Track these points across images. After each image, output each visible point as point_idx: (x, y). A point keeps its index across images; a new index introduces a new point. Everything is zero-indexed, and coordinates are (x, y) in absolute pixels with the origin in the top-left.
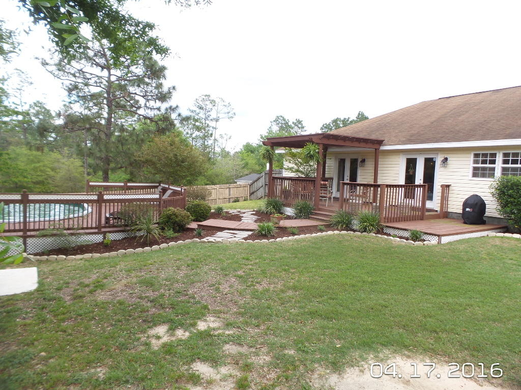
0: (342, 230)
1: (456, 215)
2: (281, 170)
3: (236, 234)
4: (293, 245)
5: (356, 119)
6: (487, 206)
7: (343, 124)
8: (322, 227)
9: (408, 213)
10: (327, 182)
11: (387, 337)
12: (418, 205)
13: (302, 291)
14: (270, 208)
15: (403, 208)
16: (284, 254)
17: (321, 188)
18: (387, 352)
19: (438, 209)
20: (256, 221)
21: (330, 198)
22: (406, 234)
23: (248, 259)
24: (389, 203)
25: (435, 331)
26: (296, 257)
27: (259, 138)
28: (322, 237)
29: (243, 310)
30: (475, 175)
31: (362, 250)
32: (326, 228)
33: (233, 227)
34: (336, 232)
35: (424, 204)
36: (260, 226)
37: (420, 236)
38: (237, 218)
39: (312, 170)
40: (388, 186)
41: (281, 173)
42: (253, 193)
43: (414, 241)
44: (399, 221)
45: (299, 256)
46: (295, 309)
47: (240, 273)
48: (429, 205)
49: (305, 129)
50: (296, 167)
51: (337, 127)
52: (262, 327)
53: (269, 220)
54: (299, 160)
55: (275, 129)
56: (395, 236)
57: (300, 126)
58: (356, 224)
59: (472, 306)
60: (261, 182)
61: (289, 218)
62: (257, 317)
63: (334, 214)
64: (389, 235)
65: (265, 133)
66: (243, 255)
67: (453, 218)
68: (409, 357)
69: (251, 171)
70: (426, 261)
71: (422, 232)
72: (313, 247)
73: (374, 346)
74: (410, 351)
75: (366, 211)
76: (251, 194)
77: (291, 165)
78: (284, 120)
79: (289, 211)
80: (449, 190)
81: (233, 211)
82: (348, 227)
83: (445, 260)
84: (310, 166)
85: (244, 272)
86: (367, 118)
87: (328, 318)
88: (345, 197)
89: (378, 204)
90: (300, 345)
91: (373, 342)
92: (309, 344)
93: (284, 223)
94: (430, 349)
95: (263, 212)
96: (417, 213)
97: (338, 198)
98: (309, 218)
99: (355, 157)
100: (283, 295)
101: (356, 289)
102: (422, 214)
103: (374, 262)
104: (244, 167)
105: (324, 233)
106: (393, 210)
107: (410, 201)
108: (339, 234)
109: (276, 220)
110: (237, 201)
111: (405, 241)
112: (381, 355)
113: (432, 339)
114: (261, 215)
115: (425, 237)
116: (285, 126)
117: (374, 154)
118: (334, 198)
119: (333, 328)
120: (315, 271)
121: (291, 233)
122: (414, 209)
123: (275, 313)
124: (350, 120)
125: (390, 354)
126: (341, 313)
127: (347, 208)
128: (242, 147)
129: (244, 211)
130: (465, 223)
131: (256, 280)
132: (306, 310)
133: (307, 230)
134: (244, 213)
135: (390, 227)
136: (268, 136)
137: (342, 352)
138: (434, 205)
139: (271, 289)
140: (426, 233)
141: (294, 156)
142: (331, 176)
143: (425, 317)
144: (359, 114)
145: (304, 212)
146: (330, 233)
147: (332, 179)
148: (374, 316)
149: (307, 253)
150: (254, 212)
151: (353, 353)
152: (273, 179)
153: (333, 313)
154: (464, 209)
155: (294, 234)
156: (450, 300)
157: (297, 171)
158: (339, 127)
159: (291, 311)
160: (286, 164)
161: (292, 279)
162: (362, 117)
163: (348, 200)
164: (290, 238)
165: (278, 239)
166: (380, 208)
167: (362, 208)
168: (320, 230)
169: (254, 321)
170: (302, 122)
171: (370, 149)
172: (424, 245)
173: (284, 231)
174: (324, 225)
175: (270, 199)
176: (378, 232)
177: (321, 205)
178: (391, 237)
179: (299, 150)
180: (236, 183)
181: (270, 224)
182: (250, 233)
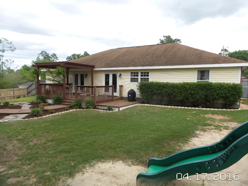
0: (77, 109)
1: (125, 98)
2: (44, 80)
3: (18, 116)
4: (52, 118)
5: (83, 55)
6: (136, 94)
7: (77, 57)
8: (68, 108)
9: (106, 98)
10: (69, 86)
11: (95, 155)
12: (110, 95)
13: (55, 142)
14: (39, 100)
15: (104, 96)
16: (46, 124)
17: (66, 88)
18: (94, 162)
19: (118, 96)
20: (30, 108)
21: (71, 93)
22: (106, 108)
23: (25, 129)
24: (98, 94)
25: (115, 149)
26: (53, 125)
27: (32, 62)
28: (67, 113)
29: (21, 158)
30: (131, 81)
31: (86, 117)
32: (69, 108)
33: (16, 113)
34: (74, 110)
35: (113, 94)
36: (32, 111)
37: (111, 108)
38: (19, 107)
39: (61, 80)
40: (97, 87)
41: (45, 81)
42: (29, 93)
43: (109, 111)
44: (103, 102)
45: (55, 124)
46: (51, 151)
47: (20, 137)
48: (115, 94)
49: (58, 58)
50: (53, 78)
51: (75, 58)
52: (33, 164)
53: (38, 107)
54: (54, 75)
55: (41, 58)
56: (101, 109)
57: (55, 57)
58: (84, 105)
59: (129, 135)
60: (34, 86)
61: (50, 105)
62: (29, 160)
63: (73, 101)
64: (98, 109)
65: (35, 60)
66: (22, 128)
67: (125, 99)
68: (104, 162)
69: (28, 81)
70: (113, 119)
71: (112, 106)
72: (62, 119)
73: (89, 160)
74: (104, 159)
75: (88, 99)
76: (28, 93)
77: (50, 77)
78: (46, 53)
79: (50, 101)
80: (122, 88)
81: (16, 104)
82: (80, 107)
83: (121, 118)
84: (61, 78)
85: (22, 137)
86: (88, 55)
87: (69, 152)
88: (78, 92)
89: (93, 95)
90: (53, 169)
91: (89, 159)
92: (58, 167)
93: (46, 108)
94: (112, 156)
95: (34, 103)
96: (110, 98)
97: (75, 93)
98: (61, 104)
99: (82, 73)
100: (45, 145)
101: (83, 136)
102: (112, 99)
103: (92, 122)
104: (23, 79)
105: (68, 111)
106: (100, 97)
107: (107, 93)
108: (76, 111)
109: (41, 107)
110: (19, 97)
111: (105, 111)
112: (92, 164)
113: (113, 152)
114: (34, 105)
115: (113, 108)
116: (47, 56)
117: (91, 72)
118: (73, 93)
119: (71, 156)
120: (63, 130)
121: (51, 113)
122: (109, 96)
123: (40, 155)
124: (81, 55)
125: (96, 162)
126: (75, 149)
127: (79, 98)
128: (21, 67)
129: (23, 103)
130: (129, 101)
131: (29, 140)
132: (58, 150)
133: (60, 110)
134: (23, 104)
135: (99, 105)
136: (37, 62)
137: (74, 167)
138: (117, 94)
139: (39, 143)
140: (114, 107)
141: (51, 72)
142: (72, 82)
143: (111, 143)
144: (85, 53)
145: (58, 101)
146: (71, 110)
147: (72, 84)
148: (90, 147)
149: (59, 122)
150: (30, 103)
151: (79, 166)
152: (40, 85)
153: (71, 149)
154: (128, 95)
155: (52, 113)
156: (122, 134)
157: (53, 80)
158: (76, 58)
159: (49, 153)
160: (47, 77)
161: (51, 136)
162: (86, 54)
163: (79, 94)
164: (50, 115)
165: (43, 117)
166: (94, 97)
167: (86, 98)
168: (66, 110)
169: (28, 162)
170: (56, 55)
171: (89, 70)
172: (113, 112)
173: (47, 112)
174: (68, 107)
175: (39, 96)
176: (94, 108)
177: (67, 97)
178: (100, 110)
179: (54, 70)
180: (18, 87)
181: (39, 109)
182: (27, 115)
